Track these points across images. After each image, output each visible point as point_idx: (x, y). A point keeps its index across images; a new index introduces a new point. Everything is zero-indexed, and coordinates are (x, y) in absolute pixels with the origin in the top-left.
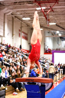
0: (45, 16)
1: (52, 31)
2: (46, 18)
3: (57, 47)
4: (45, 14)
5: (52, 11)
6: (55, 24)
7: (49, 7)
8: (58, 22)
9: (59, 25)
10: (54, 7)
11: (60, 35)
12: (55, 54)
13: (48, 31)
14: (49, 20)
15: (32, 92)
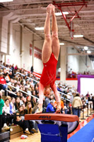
0: (68, 25)
1: (78, 47)
2: (70, 28)
3: (84, 69)
4: (68, 21)
5: (78, 17)
6: (82, 36)
7: (74, 12)
8: (86, 33)
9: (88, 37)
10: (81, 12)
11: (89, 52)
12: (82, 79)
14: (73, 30)
15: (49, 134)
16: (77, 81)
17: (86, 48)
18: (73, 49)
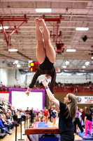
0: (6, 39)
1: (9, 61)
5: (17, 32)
6: (17, 50)
8: (20, 48)
9: (21, 52)
11: (19, 66)
12: (13, 93)
13: (3, 60)
14: (10, 45)
16: (8, 94)
17: (16, 62)
18: (3, 62)
